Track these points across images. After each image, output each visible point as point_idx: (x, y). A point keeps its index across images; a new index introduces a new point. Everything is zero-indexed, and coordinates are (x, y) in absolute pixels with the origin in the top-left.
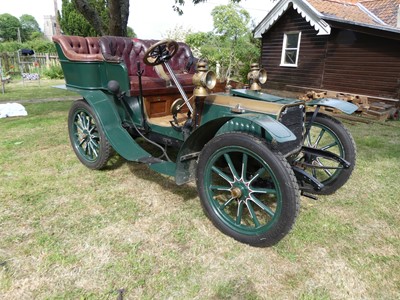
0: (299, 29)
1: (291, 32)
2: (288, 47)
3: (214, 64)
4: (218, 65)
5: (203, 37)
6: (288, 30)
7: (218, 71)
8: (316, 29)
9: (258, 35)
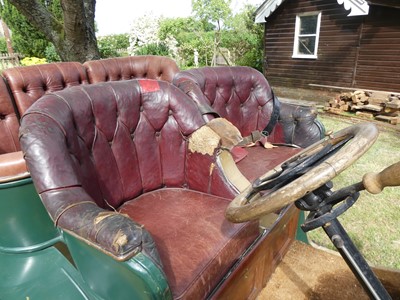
0: (318, 9)
1: (306, 14)
2: (302, 32)
3: (192, 53)
4: (196, 53)
5: (182, 24)
6: (303, 11)
7: (196, 60)
8: (347, 8)
9: (260, 19)
